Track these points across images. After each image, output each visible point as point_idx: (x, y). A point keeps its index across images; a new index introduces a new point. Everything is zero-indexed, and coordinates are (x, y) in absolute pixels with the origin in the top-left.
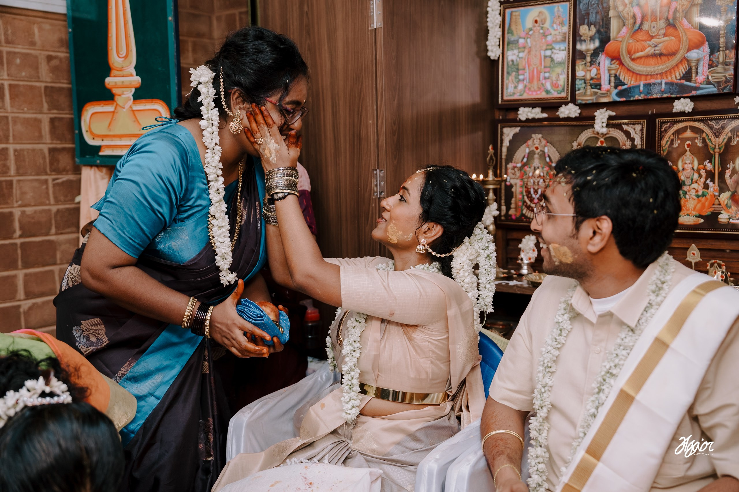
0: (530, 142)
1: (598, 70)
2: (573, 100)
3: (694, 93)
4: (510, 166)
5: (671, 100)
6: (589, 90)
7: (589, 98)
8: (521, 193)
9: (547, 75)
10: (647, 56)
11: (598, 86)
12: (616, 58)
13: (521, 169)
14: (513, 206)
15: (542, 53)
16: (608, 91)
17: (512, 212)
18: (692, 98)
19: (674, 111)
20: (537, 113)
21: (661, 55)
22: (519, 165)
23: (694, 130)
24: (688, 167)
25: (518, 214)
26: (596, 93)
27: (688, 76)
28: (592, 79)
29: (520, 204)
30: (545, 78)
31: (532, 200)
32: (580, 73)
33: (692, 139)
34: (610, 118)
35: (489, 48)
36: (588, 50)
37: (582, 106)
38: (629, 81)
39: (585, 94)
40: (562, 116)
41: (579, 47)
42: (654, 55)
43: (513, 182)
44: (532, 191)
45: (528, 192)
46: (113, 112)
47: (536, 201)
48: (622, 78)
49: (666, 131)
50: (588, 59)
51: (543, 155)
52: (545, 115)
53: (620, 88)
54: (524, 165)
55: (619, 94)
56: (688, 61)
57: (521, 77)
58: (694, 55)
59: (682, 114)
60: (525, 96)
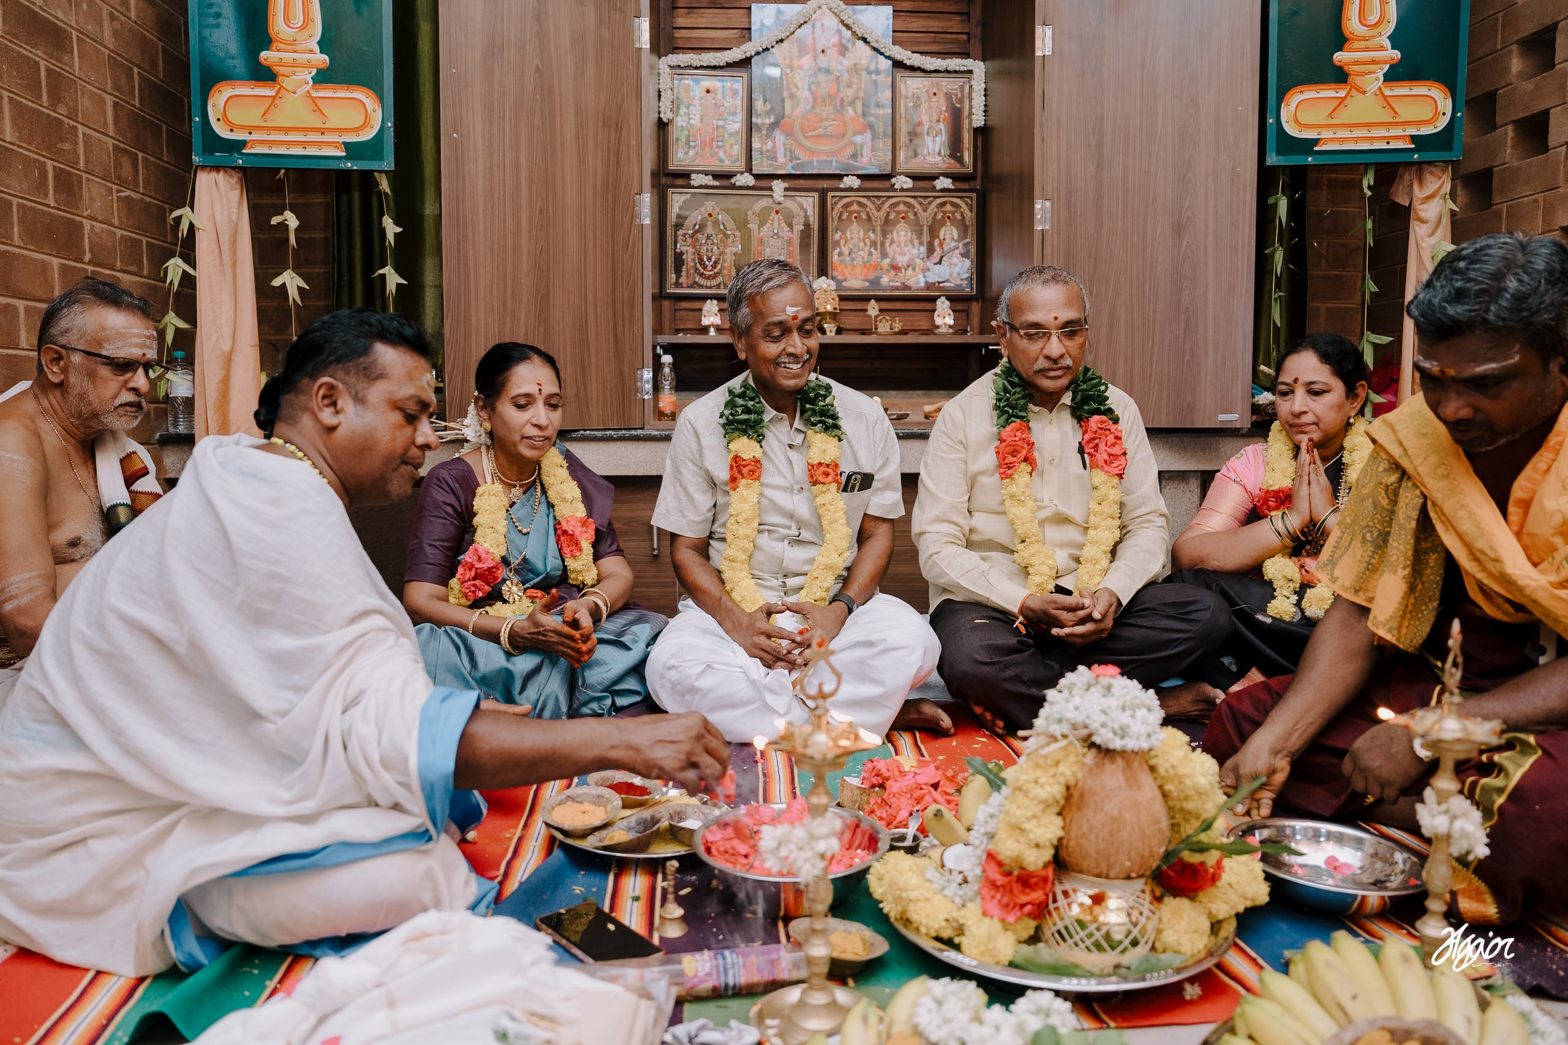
0: (702, 209)
1: (774, 143)
2: (749, 170)
3: (860, 172)
4: (680, 232)
5: (840, 177)
6: (765, 163)
7: (766, 170)
8: (693, 260)
9: (720, 144)
10: (819, 136)
11: (775, 158)
12: (789, 134)
13: (692, 236)
14: (684, 273)
15: (715, 122)
16: (784, 163)
17: (682, 280)
18: (859, 176)
19: (842, 186)
20: (708, 180)
21: (831, 136)
22: (691, 232)
23: (860, 204)
24: (855, 236)
25: (690, 282)
26: (772, 165)
27: (854, 156)
28: (768, 151)
29: (692, 271)
30: (718, 147)
31: (705, 268)
32: (756, 145)
33: (859, 212)
34: (786, 189)
35: (662, 109)
36: (763, 124)
37: (757, 177)
38: (804, 157)
39: (762, 166)
40: (737, 184)
41: (754, 120)
42: (824, 136)
43: (684, 249)
44: (705, 259)
45: (701, 260)
46: (274, 97)
47: (710, 268)
48: (796, 152)
49: (836, 203)
50: (764, 132)
51: (716, 223)
52: (716, 183)
53: (795, 162)
54: (696, 232)
55: (793, 168)
56: (855, 145)
57: (692, 144)
58: (859, 139)
59: (850, 189)
60: (697, 162)
